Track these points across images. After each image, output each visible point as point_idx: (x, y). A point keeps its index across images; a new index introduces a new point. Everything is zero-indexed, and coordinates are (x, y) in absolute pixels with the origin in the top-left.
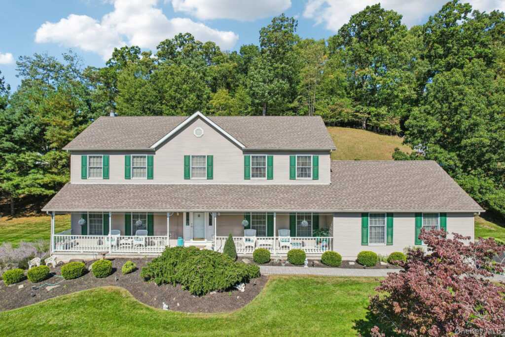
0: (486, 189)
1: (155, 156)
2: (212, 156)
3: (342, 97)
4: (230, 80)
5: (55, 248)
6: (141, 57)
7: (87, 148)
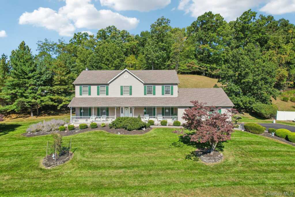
0: (252, 102)
1: (109, 86)
2: (131, 86)
3: (193, 59)
4: (135, 50)
5: (72, 121)
6: (89, 38)
7: (82, 83)
